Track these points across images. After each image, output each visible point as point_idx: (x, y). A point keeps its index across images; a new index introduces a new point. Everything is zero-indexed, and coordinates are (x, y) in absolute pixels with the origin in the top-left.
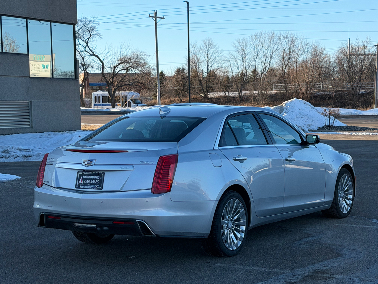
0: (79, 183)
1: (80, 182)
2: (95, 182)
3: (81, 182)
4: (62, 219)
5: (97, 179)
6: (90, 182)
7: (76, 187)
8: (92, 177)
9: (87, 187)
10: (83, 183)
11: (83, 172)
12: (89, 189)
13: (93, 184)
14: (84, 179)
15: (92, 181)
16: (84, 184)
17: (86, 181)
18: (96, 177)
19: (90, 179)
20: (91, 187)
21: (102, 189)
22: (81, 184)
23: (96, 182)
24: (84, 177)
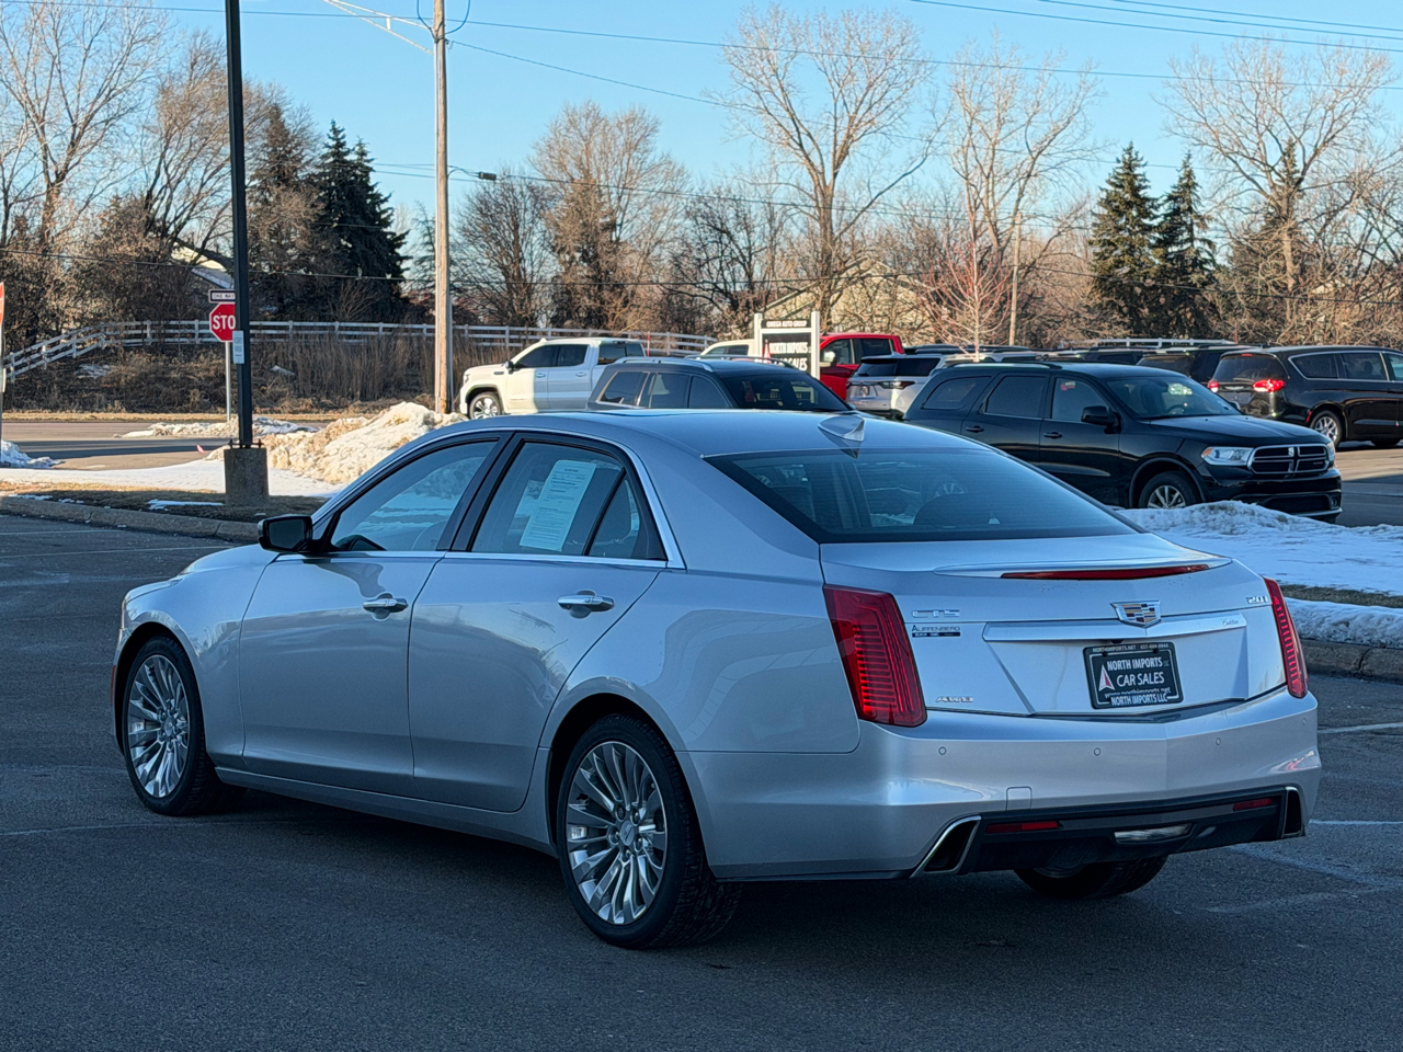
0: (1100, 689)
1: (1103, 685)
2: (1153, 680)
3: (1107, 683)
4: (1067, 826)
5: (1158, 669)
6: (1137, 681)
7: (1094, 706)
8: (1138, 664)
9: (1137, 700)
10: (1113, 688)
11: (1106, 649)
12: (1142, 704)
13: (1147, 686)
14: (1113, 675)
15: (1142, 677)
16: (1118, 689)
17: (1122, 681)
18: (1151, 662)
19: (1136, 671)
20: (1148, 698)
21: (1180, 700)
22: (1107, 690)
23: (1156, 678)
24: (1111, 666)
